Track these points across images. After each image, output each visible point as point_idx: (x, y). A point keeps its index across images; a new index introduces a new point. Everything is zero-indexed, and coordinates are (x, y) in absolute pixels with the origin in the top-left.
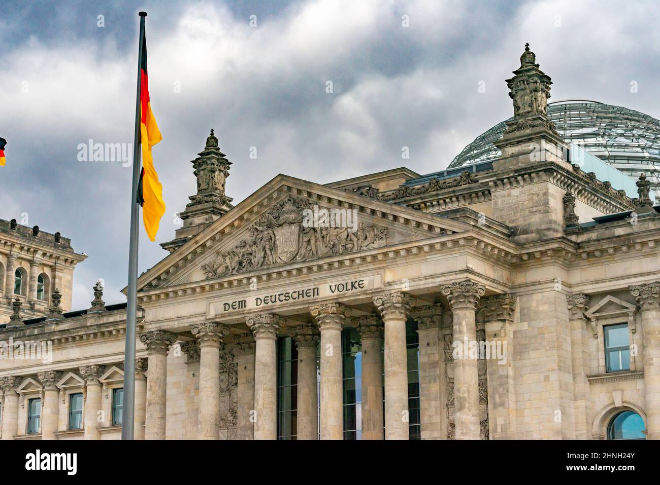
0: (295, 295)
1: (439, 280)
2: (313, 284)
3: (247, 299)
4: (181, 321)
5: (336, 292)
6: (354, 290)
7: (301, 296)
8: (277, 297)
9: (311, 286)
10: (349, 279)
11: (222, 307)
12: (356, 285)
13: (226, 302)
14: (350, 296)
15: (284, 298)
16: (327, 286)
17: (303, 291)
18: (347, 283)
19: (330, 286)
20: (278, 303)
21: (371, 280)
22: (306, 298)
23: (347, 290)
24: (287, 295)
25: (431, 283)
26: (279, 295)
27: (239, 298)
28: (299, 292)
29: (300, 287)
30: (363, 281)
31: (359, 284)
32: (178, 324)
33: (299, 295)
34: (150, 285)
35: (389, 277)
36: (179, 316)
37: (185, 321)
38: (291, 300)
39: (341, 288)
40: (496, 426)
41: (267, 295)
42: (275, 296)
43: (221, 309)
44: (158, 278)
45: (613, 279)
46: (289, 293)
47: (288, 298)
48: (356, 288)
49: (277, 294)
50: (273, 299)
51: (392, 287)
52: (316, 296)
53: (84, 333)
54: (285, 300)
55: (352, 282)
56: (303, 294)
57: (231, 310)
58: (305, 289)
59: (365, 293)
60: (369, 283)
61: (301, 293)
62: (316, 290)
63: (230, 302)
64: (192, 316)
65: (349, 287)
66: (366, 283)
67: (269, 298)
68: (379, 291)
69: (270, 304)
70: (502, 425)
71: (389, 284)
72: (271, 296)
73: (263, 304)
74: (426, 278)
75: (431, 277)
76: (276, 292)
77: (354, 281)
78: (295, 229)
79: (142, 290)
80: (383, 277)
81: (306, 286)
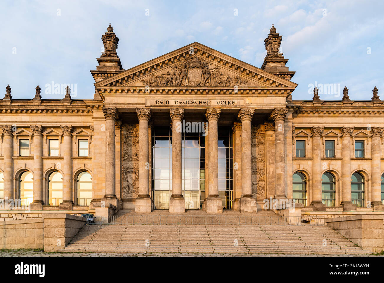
0: (197, 103)
1: (273, 107)
2: (208, 99)
3: (170, 101)
4: (129, 105)
5: (220, 104)
6: (230, 105)
7: (201, 103)
8: (187, 102)
9: (206, 99)
10: (227, 99)
12: (231, 103)
13: (157, 100)
14: (228, 107)
15: (191, 103)
16: (215, 101)
17: (202, 101)
18: (226, 101)
19: (217, 101)
20: (188, 105)
21: (239, 101)
22: (203, 104)
23: (226, 104)
24: (193, 102)
25: (269, 107)
26: (189, 101)
27: (165, 99)
28: (199, 101)
29: (201, 99)
30: (234, 101)
31: (232, 103)
32: (127, 106)
33: (200, 103)
34: (111, 84)
35: (248, 102)
36: (128, 102)
37: (131, 105)
38: (195, 104)
39: (223, 103)
40: (270, 171)
41: (181, 100)
42: (186, 101)
43: (154, 103)
44: (117, 81)
45: (306, 123)
46: (194, 101)
47: (193, 103)
48: (231, 104)
49: (187, 100)
50: (185, 102)
51: (250, 106)
52: (209, 105)
53: (35, 109)
54: (192, 104)
55: (229, 101)
56: (202, 102)
57: (160, 104)
58: (203, 101)
59: (236, 107)
60: (238, 102)
61: (201, 102)
62: (209, 102)
63: (160, 100)
64: (136, 104)
65: (227, 103)
66: (236, 102)
67: (183, 102)
68: (242, 107)
69: (183, 104)
70: (272, 171)
71: (249, 104)
72: (184, 101)
73: (179, 104)
74: (267, 105)
77: (230, 101)
78: (200, 71)
79: (106, 85)
80: (245, 101)
81: (203, 99)
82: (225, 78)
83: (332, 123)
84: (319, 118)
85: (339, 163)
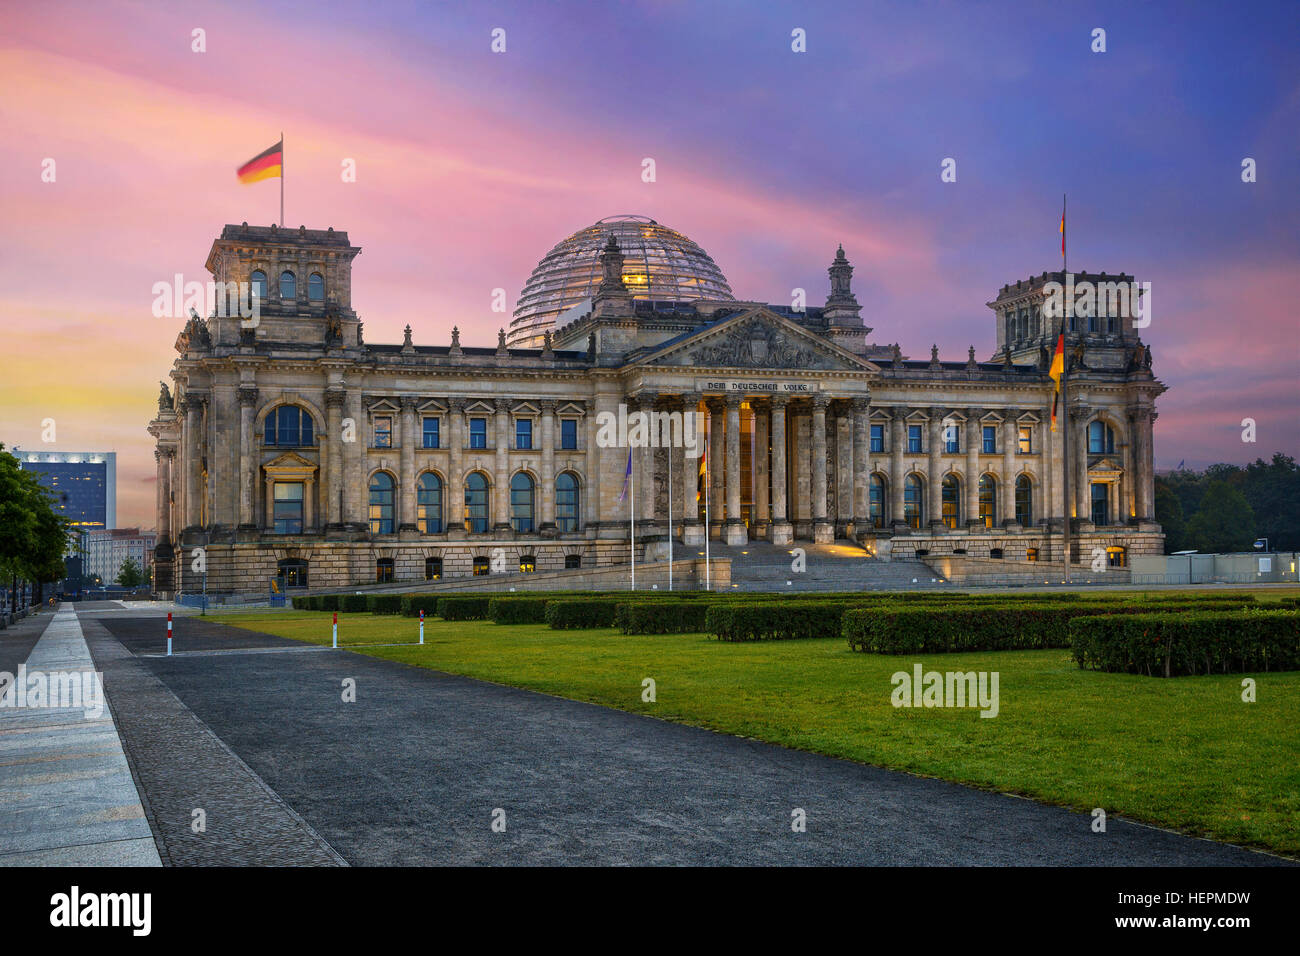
1: (852, 395)
2: (773, 381)
3: (726, 383)
4: (675, 389)
5: (789, 390)
7: (765, 388)
9: (772, 383)
10: (797, 383)
11: (707, 385)
12: (802, 388)
13: (710, 382)
14: (798, 394)
15: (753, 387)
16: (783, 385)
18: (795, 386)
19: (785, 386)
20: (749, 390)
21: (810, 386)
22: (768, 390)
23: (795, 389)
24: (755, 385)
25: (848, 395)
26: (749, 385)
27: (720, 381)
28: (763, 384)
29: (764, 382)
30: (806, 386)
32: (672, 391)
33: (763, 387)
34: (656, 360)
35: (822, 387)
37: (678, 389)
38: (758, 389)
39: (791, 387)
41: (741, 383)
43: (706, 386)
44: (663, 357)
47: (755, 388)
48: (801, 390)
50: (745, 386)
51: (825, 393)
52: (775, 390)
55: (799, 386)
57: (714, 388)
58: (769, 384)
59: (808, 393)
60: (810, 388)
61: (765, 386)
62: (775, 387)
63: (713, 383)
64: (684, 387)
65: (797, 388)
66: (808, 387)
67: (743, 385)
68: (816, 394)
69: (744, 389)
71: (823, 391)
73: (738, 388)
74: (846, 391)
75: (849, 391)
76: (748, 382)
78: (764, 343)
79: (648, 363)
80: (819, 386)
81: (769, 382)
82: (795, 353)
83: (918, 401)
84: (901, 393)
85: (926, 461)
